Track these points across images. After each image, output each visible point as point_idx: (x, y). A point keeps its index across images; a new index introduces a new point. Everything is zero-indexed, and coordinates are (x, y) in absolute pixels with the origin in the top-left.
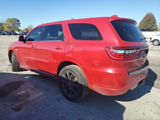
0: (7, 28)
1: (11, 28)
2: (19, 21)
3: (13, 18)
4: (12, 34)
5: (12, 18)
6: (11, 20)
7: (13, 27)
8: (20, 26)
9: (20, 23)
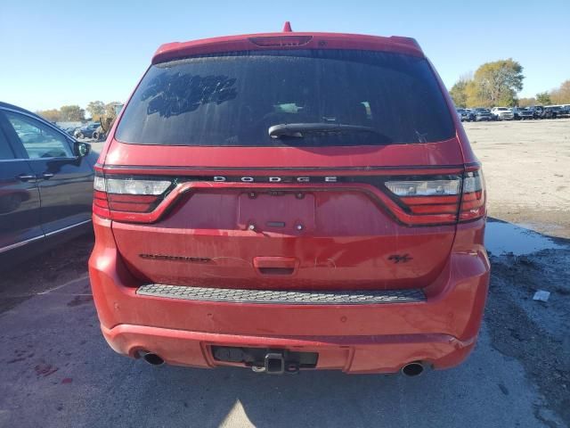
0: (474, 98)
1: (489, 96)
2: (518, 69)
3: (499, 62)
4: (479, 118)
5: (495, 61)
6: (492, 70)
7: (497, 92)
8: (521, 89)
9: (521, 78)
